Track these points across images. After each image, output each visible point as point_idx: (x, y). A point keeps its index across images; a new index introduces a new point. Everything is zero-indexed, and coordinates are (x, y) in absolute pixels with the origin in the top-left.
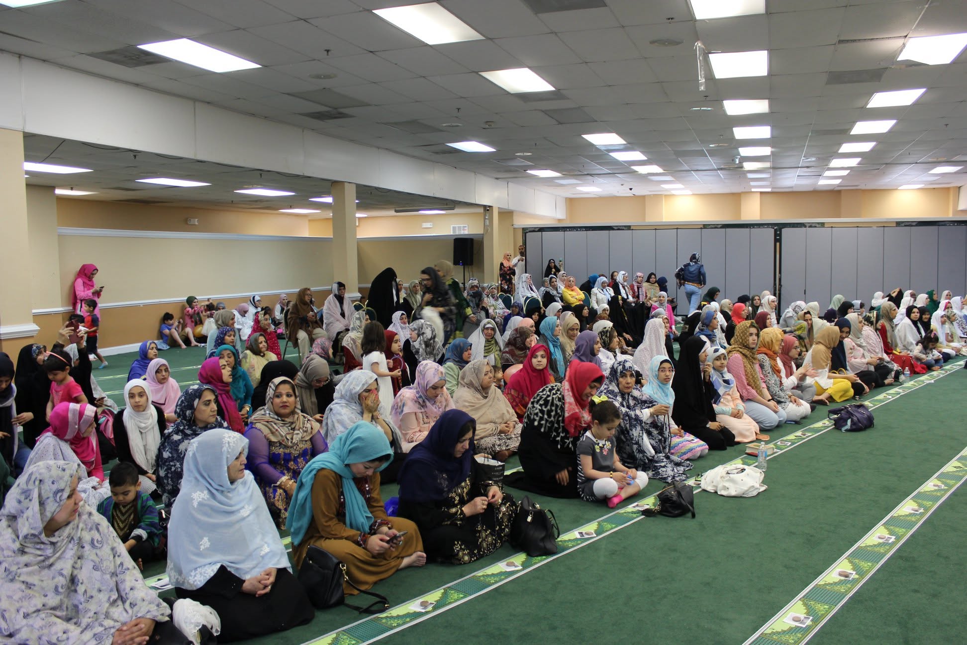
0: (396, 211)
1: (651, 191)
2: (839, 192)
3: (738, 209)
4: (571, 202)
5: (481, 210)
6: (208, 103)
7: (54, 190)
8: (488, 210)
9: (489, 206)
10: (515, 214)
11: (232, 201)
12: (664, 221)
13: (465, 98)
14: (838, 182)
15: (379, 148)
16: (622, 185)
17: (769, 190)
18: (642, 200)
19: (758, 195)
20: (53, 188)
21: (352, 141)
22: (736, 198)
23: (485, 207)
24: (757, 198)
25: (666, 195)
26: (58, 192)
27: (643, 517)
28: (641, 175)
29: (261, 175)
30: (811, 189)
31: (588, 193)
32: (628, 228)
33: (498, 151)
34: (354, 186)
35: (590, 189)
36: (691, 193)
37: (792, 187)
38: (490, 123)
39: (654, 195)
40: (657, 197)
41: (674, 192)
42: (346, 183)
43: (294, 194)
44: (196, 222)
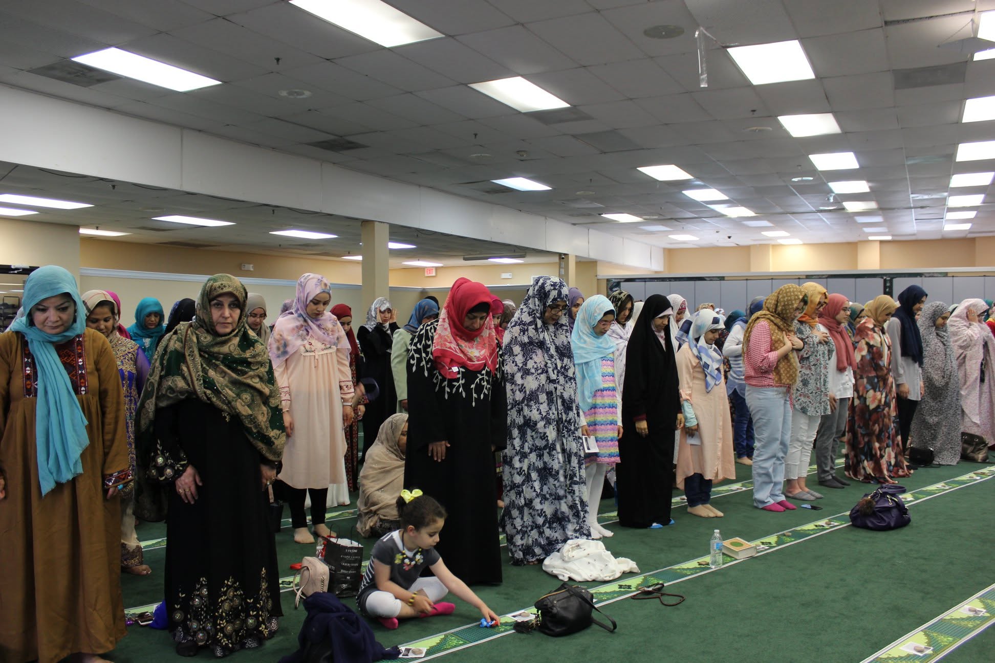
0: (465, 259)
1: (755, 240)
2: (973, 240)
3: (855, 260)
4: (670, 253)
5: (556, 259)
6: (200, 131)
7: (79, 230)
8: (563, 258)
9: (565, 254)
10: (598, 263)
11: (280, 245)
12: (771, 270)
13: (473, 119)
14: (967, 226)
15: (420, 186)
16: (717, 232)
17: (889, 238)
18: (746, 250)
19: (877, 245)
20: (77, 227)
21: (385, 177)
22: (853, 247)
23: (560, 254)
24: (876, 248)
25: (774, 246)
26: (83, 231)
27: (513, 631)
28: (730, 219)
29: (273, 211)
30: (939, 237)
31: (684, 243)
32: (722, 278)
33: (554, 189)
34: (388, 226)
35: (685, 237)
36: (801, 243)
37: (914, 235)
38: (523, 153)
39: (760, 245)
40: (764, 247)
41: (780, 241)
42: (376, 223)
43: (336, 236)
44: (251, 267)
